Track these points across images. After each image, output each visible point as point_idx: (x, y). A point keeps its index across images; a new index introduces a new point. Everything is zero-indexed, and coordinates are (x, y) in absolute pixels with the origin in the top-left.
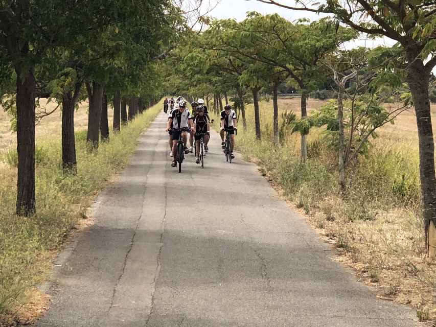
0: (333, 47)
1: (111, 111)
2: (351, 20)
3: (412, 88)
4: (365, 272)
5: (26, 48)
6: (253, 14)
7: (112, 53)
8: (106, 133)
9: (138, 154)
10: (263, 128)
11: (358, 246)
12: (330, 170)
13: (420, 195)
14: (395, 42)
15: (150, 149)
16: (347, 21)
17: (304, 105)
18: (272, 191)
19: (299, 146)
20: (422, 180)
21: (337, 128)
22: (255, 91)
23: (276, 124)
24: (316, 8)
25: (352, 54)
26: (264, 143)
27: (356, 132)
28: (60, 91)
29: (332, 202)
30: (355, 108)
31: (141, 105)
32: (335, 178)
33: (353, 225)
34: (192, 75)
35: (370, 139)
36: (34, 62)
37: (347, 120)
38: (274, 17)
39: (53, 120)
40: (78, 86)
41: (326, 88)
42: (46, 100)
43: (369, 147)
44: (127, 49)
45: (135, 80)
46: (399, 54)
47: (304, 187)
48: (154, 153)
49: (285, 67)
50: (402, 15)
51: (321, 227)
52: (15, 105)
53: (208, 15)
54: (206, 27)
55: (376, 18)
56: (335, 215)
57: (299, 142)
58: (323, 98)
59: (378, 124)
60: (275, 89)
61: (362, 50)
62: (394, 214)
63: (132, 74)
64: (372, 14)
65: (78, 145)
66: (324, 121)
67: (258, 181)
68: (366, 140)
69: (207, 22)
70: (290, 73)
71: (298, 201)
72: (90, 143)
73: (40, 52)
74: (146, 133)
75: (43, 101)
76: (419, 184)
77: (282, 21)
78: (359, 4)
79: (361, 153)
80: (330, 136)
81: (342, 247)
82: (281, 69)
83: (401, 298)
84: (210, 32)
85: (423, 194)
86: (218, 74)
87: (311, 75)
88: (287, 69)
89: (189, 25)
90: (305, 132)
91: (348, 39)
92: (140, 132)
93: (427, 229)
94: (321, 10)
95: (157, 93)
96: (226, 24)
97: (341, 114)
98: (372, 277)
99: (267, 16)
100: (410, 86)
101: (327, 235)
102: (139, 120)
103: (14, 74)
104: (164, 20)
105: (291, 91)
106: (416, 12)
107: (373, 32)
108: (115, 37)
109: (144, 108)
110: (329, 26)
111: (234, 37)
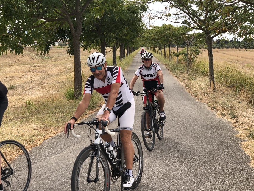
0: (186, 33)
1: (126, 51)
2: (191, 25)
3: (207, 44)
4: (193, 94)
5: (103, 34)
6: (164, 24)
7: (126, 35)
8: (124, 57)
9: (133, 62)
10: (166, 56)
11: (192, 87)
12: (184, 67)
13: (209, 73)
14: (203, 31)
15: (136, 61)
16: (190, 26)
17: (177, 49)
18: (168, 72)
19: (176, 60)
20: (209, 69)
21: (186, 55)
22: (164, 45)
23: (170, 54)
24: (181, 22)
25: (191, 35)
26: (167, 59)
27: (191, 57)
28: (112, 45)
29: (185, 75)
30: (191, 50)
31: (134, 50)
32: (186, 69)
33: (190, 82)
34: (148, 41)
35: (195, 58)
36: (105, 37)
37: (189, 53)
38: (170, 25)
39: (110, 53)
40: (117, 44)
41: (184, 45)
42: (109, 48)
43: (195, 60)
44: (130, 34)
45: (132, 42)
46: (204, 35)
47: (177, 71)
48: (137, 62)
49: (173, 39)
50: (205, 24)
51: (182, 82)
52: (100, 49)
53: (152, 25)
54: (151, 28)
55: (198, 25)
56: (185, 79)
57: (176, 59)
58: (183, 47)
59: (198, 54)
60: (170, 45)
61: (194, 34)
62: (201, 79)
63: (131, 41)
64: (197, 24)
65: (117, 60)
66: (183, 53)
67: (165, 69)
68: (194, 59)
69: (152, 27)
70: (174, 40)
71: (176, 75)
72: (120, 60)
73: (107, 35)
74: (135, 57)
75: (107, 48)
76: (208, 70)
77: (172, 26)
78: (193, 21)
79: (193, 62)
80: (185, 58)
81: (187, 87)
82: (171, 39)
83: (203, 101)
84: (152, 29)
85: (210, 73)
86: (154, 41)
87: (179, 41)
88: (173, 40)
89: (147, 27)
90: (178, 56)
91: (190, 31)
92: (134, 57)
93: (210, 83)
94: (183, 23)
95: (138, 46)
96: (157, 27)
97: (187, 52)
98: (195, 95)
99: (168, 25)
100: (207, 43)
101: (183, 84)
102: (133, 53)
103: (100, 41)
104: (140, 26)
105: (174, 46)
106: (209, 23)
107: (197, 29)
108: (127, 31)
109: (135, 50)
110: (184, 27)
111: (159, 31)
